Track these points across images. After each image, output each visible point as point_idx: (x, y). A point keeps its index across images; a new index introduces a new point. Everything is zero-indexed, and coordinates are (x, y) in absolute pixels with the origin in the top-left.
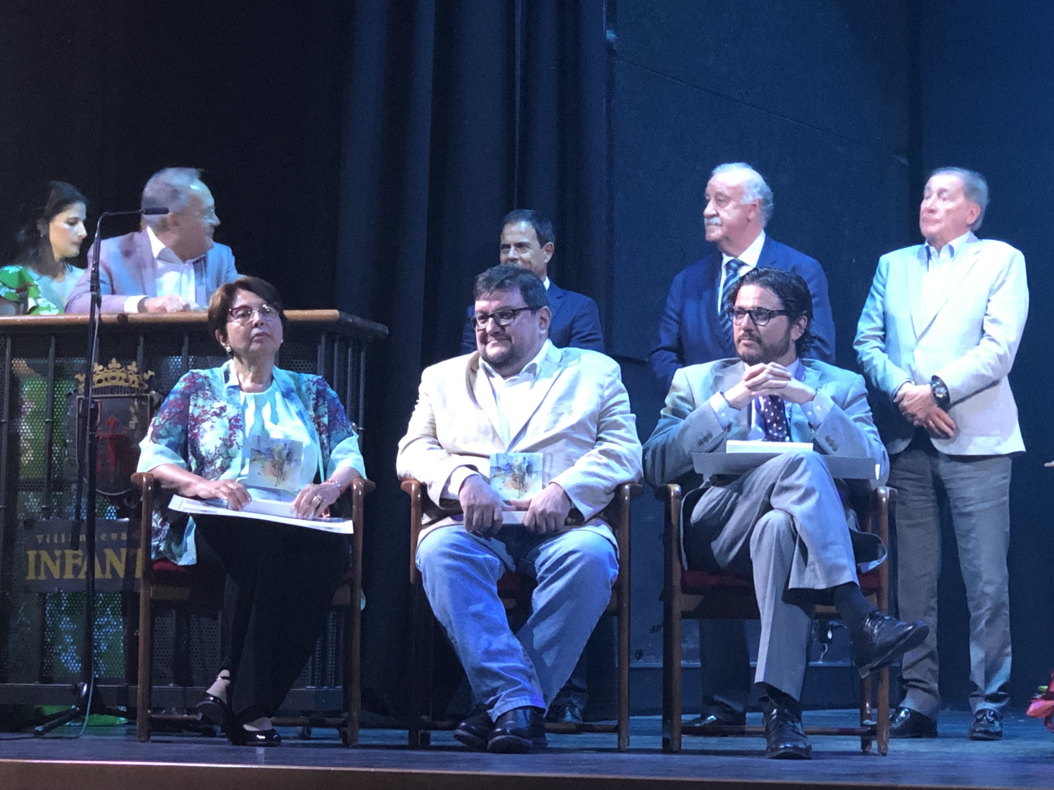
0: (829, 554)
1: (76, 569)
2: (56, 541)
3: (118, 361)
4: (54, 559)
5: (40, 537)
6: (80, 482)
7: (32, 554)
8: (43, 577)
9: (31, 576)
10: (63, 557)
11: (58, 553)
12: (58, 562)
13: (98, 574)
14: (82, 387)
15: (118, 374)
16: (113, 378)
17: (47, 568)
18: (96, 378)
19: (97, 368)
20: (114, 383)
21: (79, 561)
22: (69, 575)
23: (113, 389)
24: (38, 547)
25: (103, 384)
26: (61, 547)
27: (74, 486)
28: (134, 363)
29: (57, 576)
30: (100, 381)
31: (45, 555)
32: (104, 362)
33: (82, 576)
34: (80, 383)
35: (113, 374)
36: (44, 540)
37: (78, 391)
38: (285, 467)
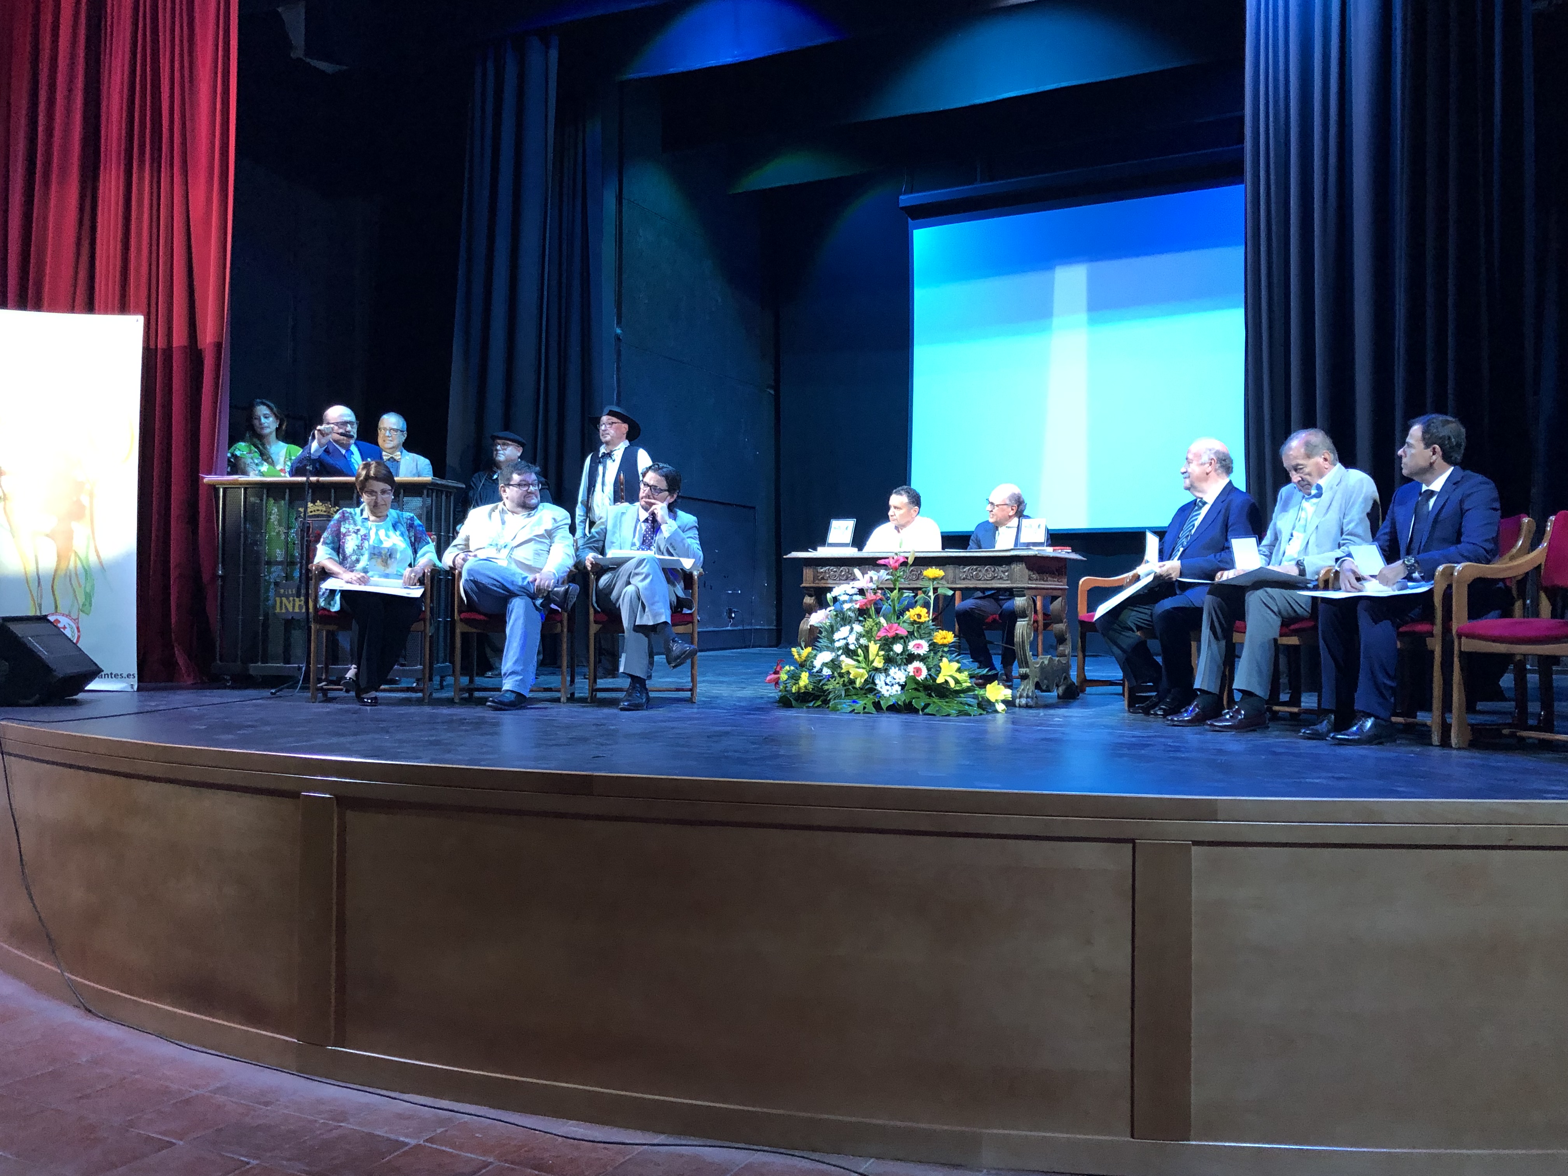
0: (654, 607)
1: (300, 607)
2: (290, 593)
3: (320, 501)
4: (289, 602)
5: (282, 591)
6: (301, 563)
7: (278, 599)
8: (284, 611)
9: (278, 610)
10: (294, 600)
11: (291, 599)
12: (291, 604)
14: (302, 515)
15: (320, 508)
16: (318, 510)
17: (286, 607)
18: (309, 510)
19: (310, 505)
20: (317, 513)
21: (302, 603)
22: (297, 610)
23: (318, 516)
24: (281, 596)
25: (313, 513)
26: (293, 595)
27: (299, 565)
28: (329, 503)
29: (291, 610)
30: (311, 512)
31: (284, 599)
32: (314, 502)
33: (304, 610)
34: (301, 512)
35: (318, 508)
36: (284, 592)
37: (300, 516)
38: (389, 561)
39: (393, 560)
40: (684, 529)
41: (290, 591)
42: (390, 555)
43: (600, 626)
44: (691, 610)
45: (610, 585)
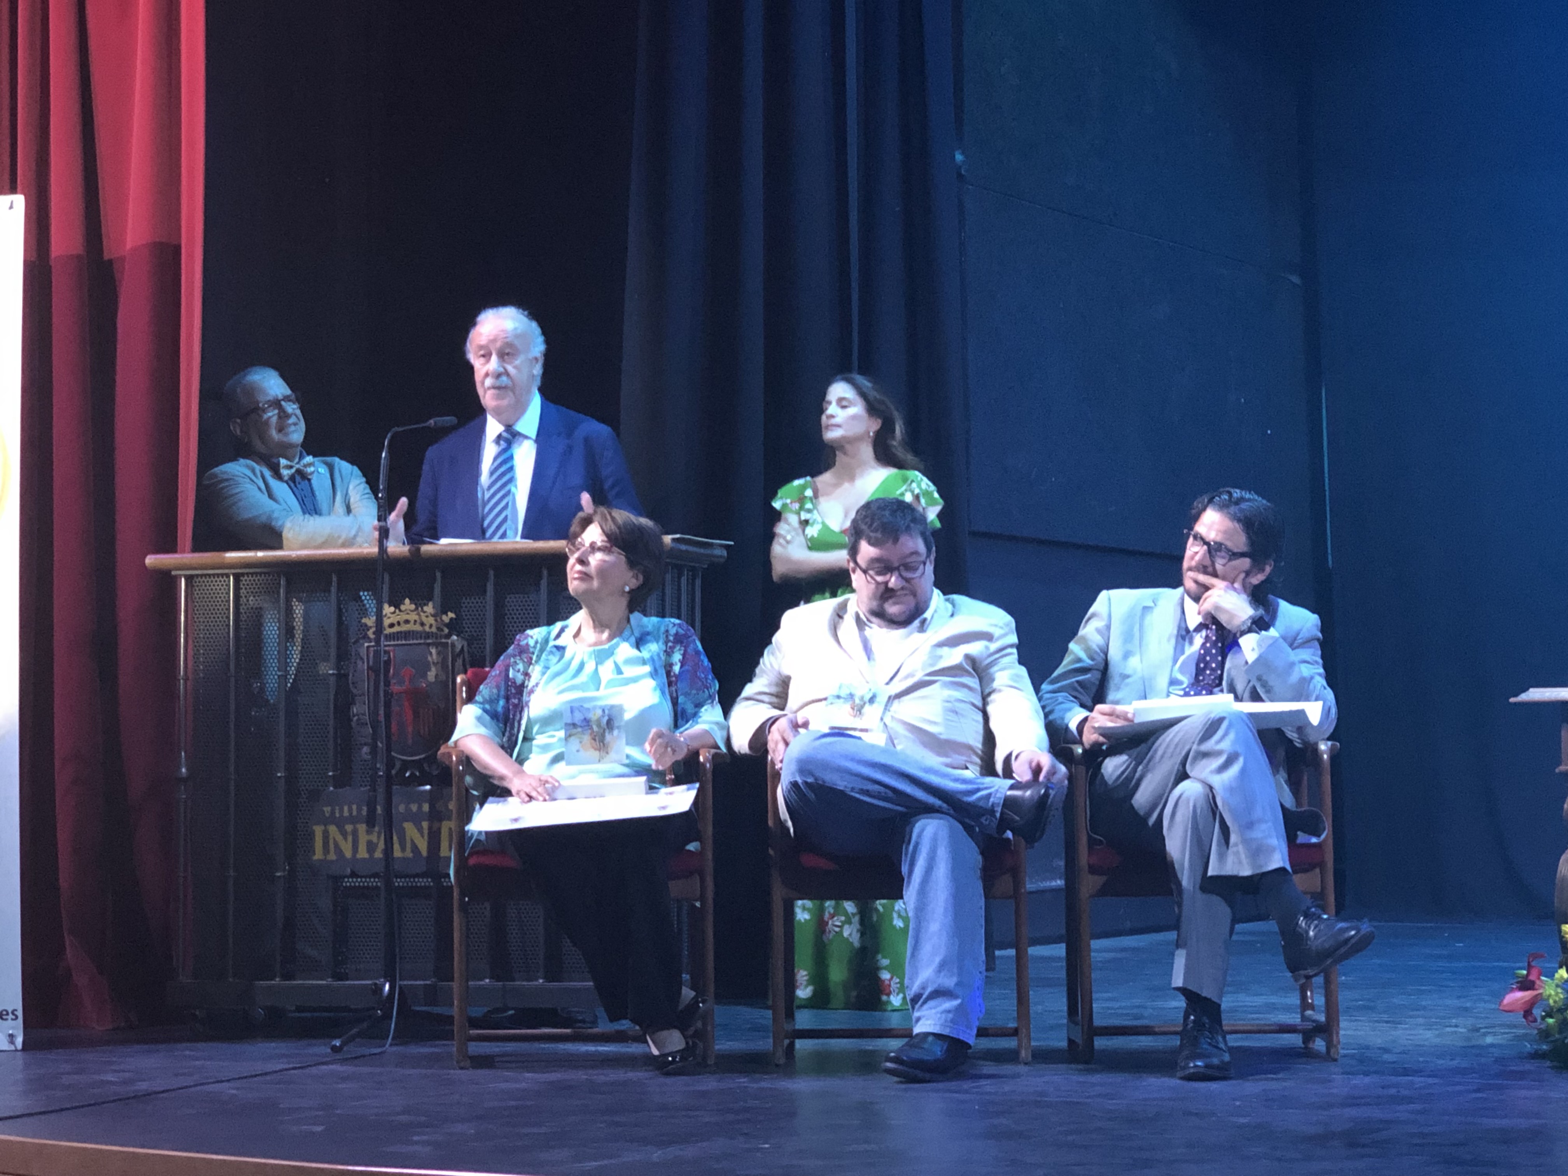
0: (1254, 834)
1: (371, 847)
2: (346, 813)
3: (412, 601)
4: (344, 834)
5: (327, 810)
6: (374, 746)
7: (318, 830)
8: (332, 856)
9: (318, 855)
10: (355, 833)
11: (349, 828)
12: (350, 838)
13: (397, 853)
14: (370, 634)
15: (413, 617)
16: (407, 622)
17: (337, 846)
18: (387, 622)
19: (388, 609)
20: (408, 627)
21: (374, 839)
22: (363, 853)
23: (407, 635)
24: (326, 822)
25: (396, 629)
26: (353, 820)
27: (366, 749)
28: (431, 604)
29: (348, 854)
30: (392, 625)
31: (332, 829)
32: (396, 604)
33: (378, 854)
34: (368, 629)
35: (406, 617)
36: (333, 812)
37: (366, 637)
38: (608, 737)
39: (616, 732)
40: (1293, 641)
41: (346, 808)
42: (610, 724)
43: (1103, 879)
44: (1319, 836)
45: (1129, 779)
